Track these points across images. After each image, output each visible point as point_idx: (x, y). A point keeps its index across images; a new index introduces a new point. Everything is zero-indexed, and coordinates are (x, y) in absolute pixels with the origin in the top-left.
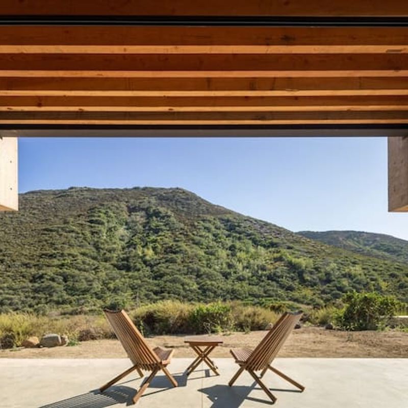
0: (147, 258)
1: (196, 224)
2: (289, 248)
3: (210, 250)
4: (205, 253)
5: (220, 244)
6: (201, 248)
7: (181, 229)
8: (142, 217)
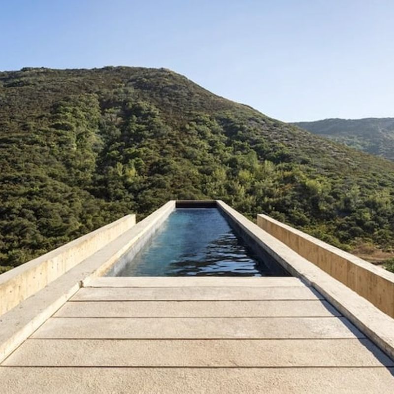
0: (130, 180)
1: (188, 127)
2: (304, 162)
3: (206, 167)
4: (200, 171)
5: (218, 157)
6: (195, 164)
7: (169, 135)
8: (118, 116)
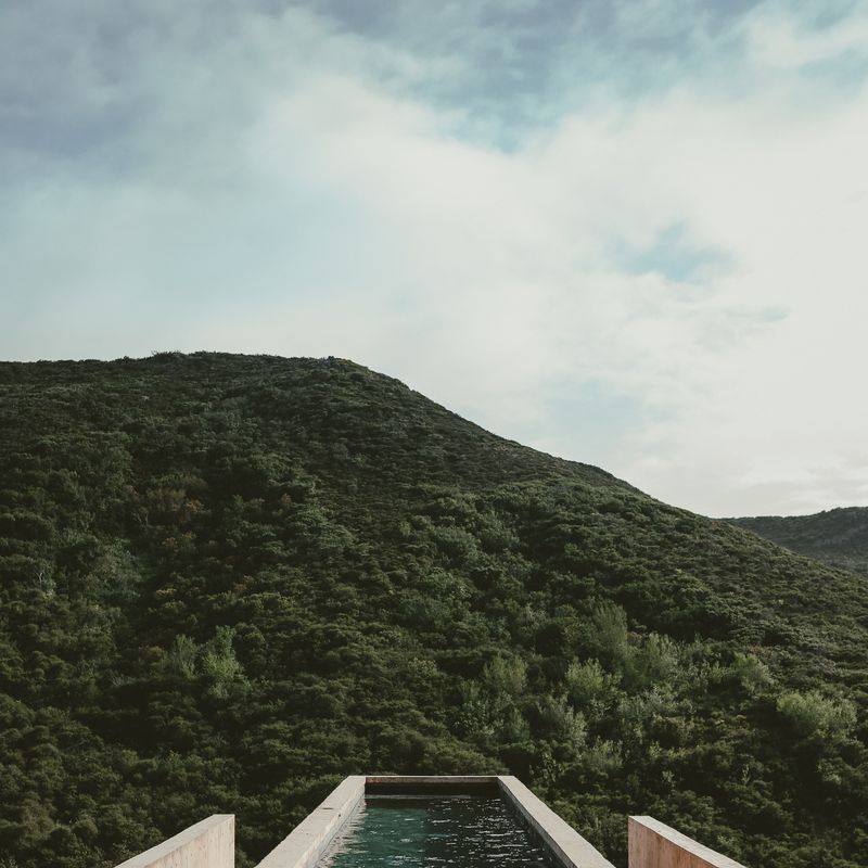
0: (218, 691)
2: (773, 638)
4: (442, 664)
5: (503, 621)
6: (428, 644)
7: (348, 554)
